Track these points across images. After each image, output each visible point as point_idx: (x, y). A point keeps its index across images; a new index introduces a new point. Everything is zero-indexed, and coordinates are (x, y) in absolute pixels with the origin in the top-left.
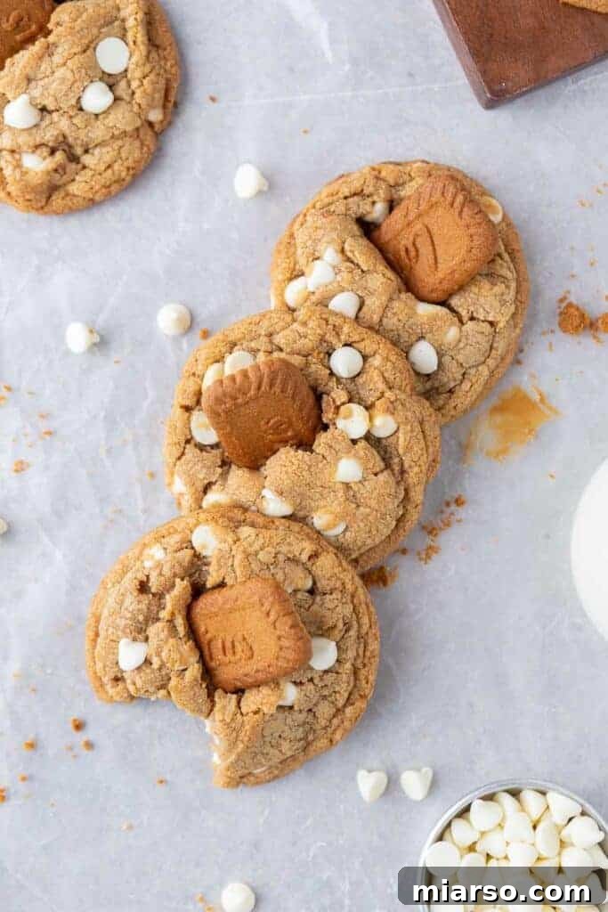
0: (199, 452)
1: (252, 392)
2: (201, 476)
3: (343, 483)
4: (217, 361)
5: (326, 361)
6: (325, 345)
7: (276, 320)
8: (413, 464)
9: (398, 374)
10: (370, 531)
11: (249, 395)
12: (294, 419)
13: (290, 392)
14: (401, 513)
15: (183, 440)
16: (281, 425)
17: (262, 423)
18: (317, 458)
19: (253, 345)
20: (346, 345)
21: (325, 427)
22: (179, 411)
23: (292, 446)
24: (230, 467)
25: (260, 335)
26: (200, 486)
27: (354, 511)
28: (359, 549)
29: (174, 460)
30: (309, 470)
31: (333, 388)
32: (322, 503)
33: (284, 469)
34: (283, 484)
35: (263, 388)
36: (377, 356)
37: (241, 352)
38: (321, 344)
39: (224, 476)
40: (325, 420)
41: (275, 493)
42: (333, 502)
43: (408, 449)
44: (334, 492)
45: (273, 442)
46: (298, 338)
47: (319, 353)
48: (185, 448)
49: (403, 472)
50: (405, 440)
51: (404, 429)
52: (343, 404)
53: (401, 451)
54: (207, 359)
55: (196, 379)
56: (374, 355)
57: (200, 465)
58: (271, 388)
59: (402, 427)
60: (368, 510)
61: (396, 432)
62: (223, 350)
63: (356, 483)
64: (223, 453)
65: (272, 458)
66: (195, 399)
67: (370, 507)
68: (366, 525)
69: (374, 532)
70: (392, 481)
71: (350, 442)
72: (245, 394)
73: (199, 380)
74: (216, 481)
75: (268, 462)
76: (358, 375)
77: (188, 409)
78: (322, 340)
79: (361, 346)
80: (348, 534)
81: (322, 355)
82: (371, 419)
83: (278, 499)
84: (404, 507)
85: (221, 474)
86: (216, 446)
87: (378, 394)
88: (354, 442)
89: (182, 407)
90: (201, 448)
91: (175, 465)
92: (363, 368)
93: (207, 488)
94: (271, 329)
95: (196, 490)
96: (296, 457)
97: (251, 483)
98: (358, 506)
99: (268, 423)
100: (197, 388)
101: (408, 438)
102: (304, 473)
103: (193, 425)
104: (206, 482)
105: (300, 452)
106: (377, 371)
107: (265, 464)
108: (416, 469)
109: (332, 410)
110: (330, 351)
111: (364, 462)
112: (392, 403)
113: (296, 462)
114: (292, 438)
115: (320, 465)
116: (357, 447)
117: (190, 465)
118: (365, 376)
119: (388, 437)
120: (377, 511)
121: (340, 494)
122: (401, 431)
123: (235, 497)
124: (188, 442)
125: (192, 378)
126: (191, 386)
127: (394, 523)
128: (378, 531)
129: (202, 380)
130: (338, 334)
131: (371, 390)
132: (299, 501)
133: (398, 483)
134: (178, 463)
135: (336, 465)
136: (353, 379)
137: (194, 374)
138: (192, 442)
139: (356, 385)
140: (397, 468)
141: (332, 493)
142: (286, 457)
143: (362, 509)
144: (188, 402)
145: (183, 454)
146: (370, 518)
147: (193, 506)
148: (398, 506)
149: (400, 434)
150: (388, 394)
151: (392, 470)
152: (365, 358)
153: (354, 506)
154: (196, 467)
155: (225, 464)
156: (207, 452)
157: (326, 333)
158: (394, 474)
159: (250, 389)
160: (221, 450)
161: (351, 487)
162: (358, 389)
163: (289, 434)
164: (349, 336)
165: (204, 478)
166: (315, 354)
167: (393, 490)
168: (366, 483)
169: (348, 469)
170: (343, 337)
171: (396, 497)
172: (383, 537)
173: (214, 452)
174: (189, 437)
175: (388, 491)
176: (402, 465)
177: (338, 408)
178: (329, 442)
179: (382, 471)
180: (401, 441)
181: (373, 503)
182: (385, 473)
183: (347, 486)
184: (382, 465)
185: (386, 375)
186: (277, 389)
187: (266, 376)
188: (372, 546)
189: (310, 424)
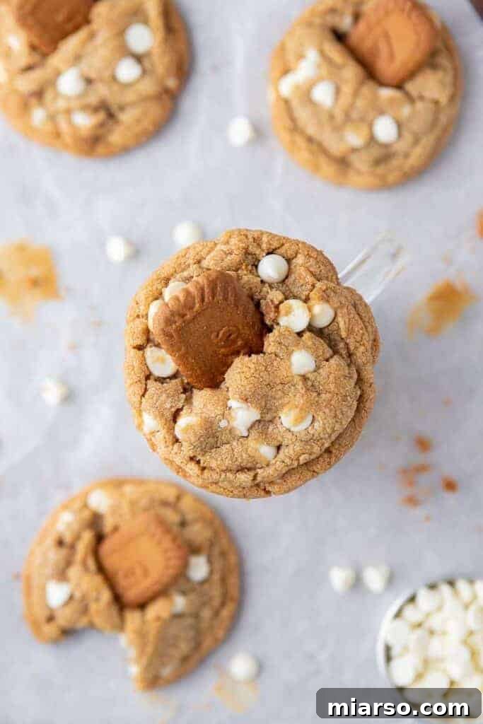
0: (160, 384)
1: (197, 305)
2: (168, 406)
3: (299, 375)
4: (156, 299)
5: (255, 271)
6: (250, 257)
7: (201, 248)
8: (358, 344)
9: (322, 267)
10: (336, 416)
11: (195, 310)
12: (240, 327)
13: (231, 299)
14: (359, 393)
15: (142, 376)
16: (230, 335)
17: (213, 337)
18: (270, 358)
19: (185, 274)
20: (268, 254)
21: (270, 330)
22: (133, 352)
23: (244, 354)
24: (192, 393)
25: (189, 265)
26: (169, 415)
27: (317, 399)
28: (330, 436)
29: (139, 399)
30: (266, 370)
31: (268, 292)
32: (286, 400)
33: (243, 375)
34: (245, 390)
35: (206, 300)
36: (299, 256)
37: (177, 283)
38: (247, 258)
39: (189, 400)
40: (268, 322)
41: (240, 400)
42: (295, 396)
43: (350, 331)
44: (294, 386)
45: (226, 356)
46: (224, 256)
47: (247, 266)
48: (146, 385)
49: (350, 355)
50: (345, 323)
51: (341, 313)
52: (281, 302)
53: (344, 334)
54: (146, 298)
55: (141, 319)
56: (296, 257)
57: (164, 395)
58: (213, 298)
59: (339, 311)
60: (328, 395)
61: (334, 318)
62: (159, 287)
63: (312, 373)
64: (182, 381)
65: (229, 371)
66: (145, 338)
67: (330, 392)
68: (331, 410)
69: (340, 416)
70: (343, 363)
71: (296, 335)
72: (191, 308)
73: (144, 320)
74: (183, 406)
75: (226, 376)
76: (287, 277)
77: (140, 348)
78: (247, 253)
79: (282, 250)
80: (316, 424)
81: (250, 267)
82: (310, 310)
83: (244, 405)
84: (360, 388)
85: (186, 400)
86: (174, 376)
87: (309, 287)
88: (300, 334)
89: (134, 348)
90: (161, 380)
91: (141, 403)
92: (290, 269)
93: (175, 416)
94: (198, 257)
95: (166, 420)
96: (251, 360)
97: (216, 398)
98: (319, 394)
99: (218, 336)
100: (144, 327)
101: (347, 320)
102: (261, 374)
103: (149, 361)
104: (173, 410)
105: (253, 356)
106: (302, 268)
107: (224, 379)
108: (362, 349)
109: (273, 309)
110: (256, 263)
111: (314, 351)
112: (324, 291)
113: (253, 366)
114: (243, 347)
115: (275, 364)
116: (303, 338)
117: (155, 398)
118: (293, 276)
119: (329, 325)
120: (337, 394)
121: (300, 386)
122: (339, 315)
123: (204, 415)
124: (148, 377)
125: (137, 320)
126: (138, 326)
127: (355, 403)
128: (343, 414)
129: (147, 319)
130: (259, 245)
131: (302, 285)
132: (263, 404)
133: (349, 365)
134: (143, 399)
135: (289, 359)
136: (283, 281)
137: (138, 316)
138: (151, 377)
139: (287, 286)
140: (344, 352)
141: (293, 388)
142: (242, 365)
143: (323, 396)
144: (139, 342)
145: (146, 390)
146: (333, 402)
147: (167, 436)
148: (355, 387)
149: (340, 319)
150: (318, 285)
151: (341, 355)
152: (289, 261)
153: (315, 394)
154: (161, 398)
155: (187, 389)
156: (167, 383)
157: (248, 246)
158: (343, 358)
159: (194, 304)
160: (180, 379)
161: (308, 379)
162: (289, 289)
163: (239, 343)
164: (270, 244)
165: (171, 407)
166: (244, 267)
167: (347, 371)
168: (321, 371)
169: (301, 361)
170: (264, 246)
171: (351, 377)
172: (350, 420)
173: (174, 381)
174: (148, 373)
175: (342, 373)
176: (348, 348)
177: (277, 307)
178: (278, 339)
179: (332, 357)
180: (342, 325)
181: (332, 387)
182: (335, 357)
183: (304, 378)
184: (331, 352)
185: (311, 269)
186: (219, 297)
187: (206, 286)
188: (341, 431)
189: (256, 328)
